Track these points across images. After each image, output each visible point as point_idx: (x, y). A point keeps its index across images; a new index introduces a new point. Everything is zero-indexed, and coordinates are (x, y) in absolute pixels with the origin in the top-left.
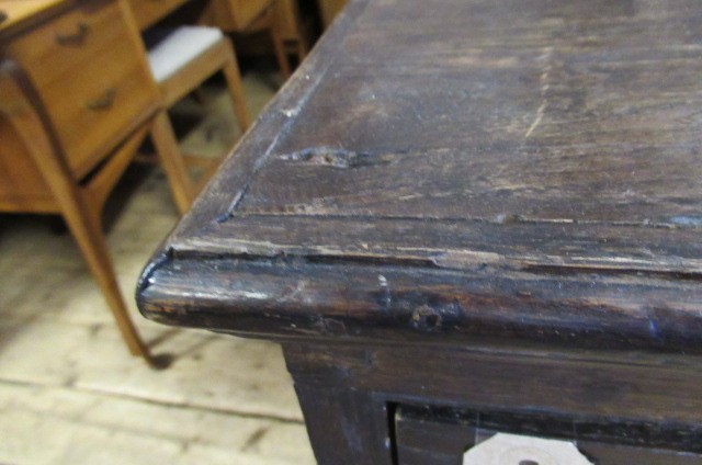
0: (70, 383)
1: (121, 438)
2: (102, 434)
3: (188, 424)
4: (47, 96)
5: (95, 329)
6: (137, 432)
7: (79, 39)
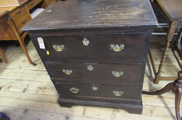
0: (20, 68)
1: (28, 75)
2: (26, 74)
3: (39, 72)
4: (15, 22)
5: (24, 61)
6: (31, 74)
7: (19, 13)
